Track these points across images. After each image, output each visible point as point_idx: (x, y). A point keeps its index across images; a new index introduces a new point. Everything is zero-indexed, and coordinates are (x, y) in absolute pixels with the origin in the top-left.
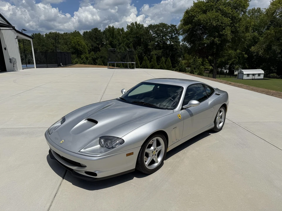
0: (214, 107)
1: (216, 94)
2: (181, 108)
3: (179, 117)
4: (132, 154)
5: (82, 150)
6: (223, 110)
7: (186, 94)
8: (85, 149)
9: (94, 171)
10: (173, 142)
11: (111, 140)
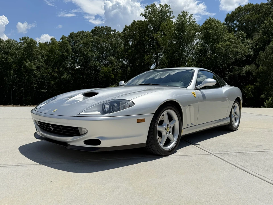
1: (229, 86)
2: (194, 87)
3: (194, 95)
4: (143, 121)
5: (83, 113)
8: (86, 112)
9: (98, 137)
10: (188, 125)
11: (118, 103)
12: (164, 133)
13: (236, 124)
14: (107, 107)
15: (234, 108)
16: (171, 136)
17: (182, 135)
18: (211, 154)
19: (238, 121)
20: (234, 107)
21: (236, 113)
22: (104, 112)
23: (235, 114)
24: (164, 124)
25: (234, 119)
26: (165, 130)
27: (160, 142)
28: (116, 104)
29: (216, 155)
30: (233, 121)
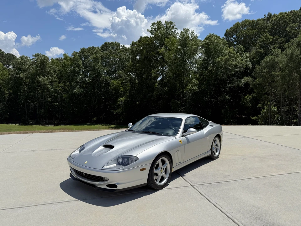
0: (209, 136)
1: (211, 126)
2: (181, 135)
4: (144, 169)
5: (105, 167)
6: (217, 139)
7: (185, 125)
8: (107, 166)
9: (116, 183)
10: (176, 164)
11: (128, 158)
12: (159, 174)
13: (217, 154)
14: (121, 160)
15: (214, 142)
16: (164, 175)
17: (172, 172)
18: (192, 185)
19: (218, 151)
20: (215, 141)
21: (217, 145)
22: (119, 164)
24: (159, 168)
25: (215, 150)
26: (159, 172)
27: (156, 180)
28: (126, 159)
29: (194, 186)
30: (214, 152)
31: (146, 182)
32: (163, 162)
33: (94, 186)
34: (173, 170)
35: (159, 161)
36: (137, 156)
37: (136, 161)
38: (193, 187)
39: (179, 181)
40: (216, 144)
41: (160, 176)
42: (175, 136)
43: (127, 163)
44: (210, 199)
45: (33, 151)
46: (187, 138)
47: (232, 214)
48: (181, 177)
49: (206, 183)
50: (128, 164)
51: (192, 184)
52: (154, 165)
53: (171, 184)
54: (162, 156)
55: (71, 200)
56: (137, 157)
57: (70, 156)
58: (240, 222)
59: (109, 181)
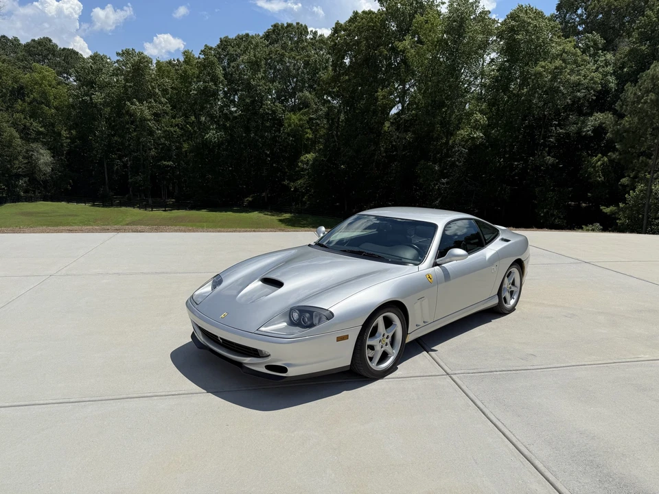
0: (496, 264)
1: (503, 240)
2: (432, 263)
3: (429, 279)
4: (346, 338)
5: (263, 329)
6: (515, 271)
7: (444, 236)
8: (266, 326)
9: (284, 364)
10: (417, 325)
11: (311, 313)
12: (377, 346)
13: (512, 302)
14: (296, 315)
15: (508, 277)
16: (388, 348)
19: (515, 297)
20: (509, 274)
21: (513, 284)
22: (292, 323)
23: (511, 285)
24: (377, 334)
25: (507, 295)
26: (379, 343)
27: (371, 359)
28: (308, 315)
29: (454, 377)
30: (505, 298)
31: (348, 362)
32: (388, 323)
33: (240, 364)
34: (409, 339)
35: (380, 320)
36: (331, 310)
37: (328, 319)
38: (450, 377)
39: (421, 360)
40: (511, 281)
41: (379, 351)
42: (418, 265)
43: (309, 323)
44: (484, 410)
45: (119, 274)
46: (445, 270)
47: (531, 448)
48: (425, 353)
49: (480, 371)
50: (312, 325)
51: (449, 371)
52: (368, 329)
53: (403, 368)
54: (386, 310)
55: (191, 392)
56: (331, 312)
57: (192, 297)
58: (548, 469)
59: (269, 358)
